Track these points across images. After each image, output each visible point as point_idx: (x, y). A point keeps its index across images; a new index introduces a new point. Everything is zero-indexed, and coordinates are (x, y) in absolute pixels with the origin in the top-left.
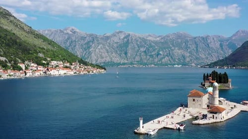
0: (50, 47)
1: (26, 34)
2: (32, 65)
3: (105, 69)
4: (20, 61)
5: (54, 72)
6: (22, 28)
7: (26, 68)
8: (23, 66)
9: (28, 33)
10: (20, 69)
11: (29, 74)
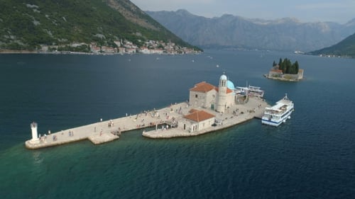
0: (153, 27)
1: (131, 14)
2: (128, 43)
3: (202, 51)
4: (117, 38)
5: (145, 51)
6: (129, 9)
7: (122, 46)
8: (118, 44)
9: (134, 13)
10: (115, 46)
11: (122, 51)
